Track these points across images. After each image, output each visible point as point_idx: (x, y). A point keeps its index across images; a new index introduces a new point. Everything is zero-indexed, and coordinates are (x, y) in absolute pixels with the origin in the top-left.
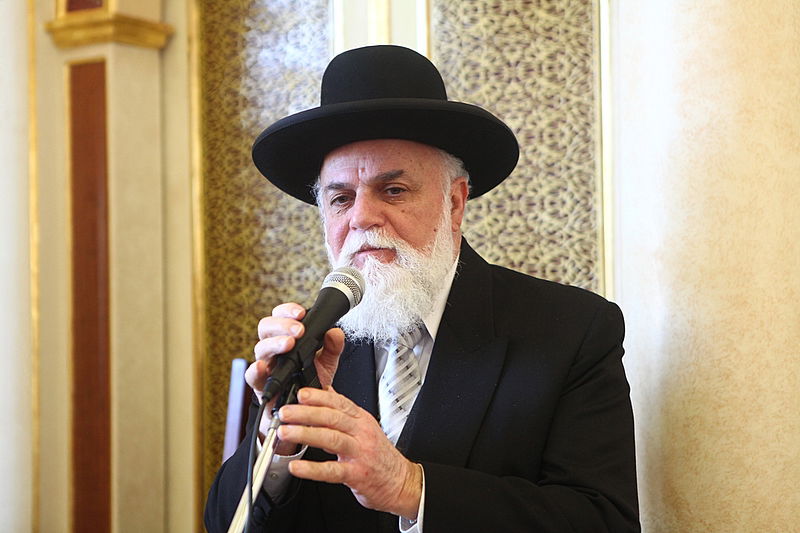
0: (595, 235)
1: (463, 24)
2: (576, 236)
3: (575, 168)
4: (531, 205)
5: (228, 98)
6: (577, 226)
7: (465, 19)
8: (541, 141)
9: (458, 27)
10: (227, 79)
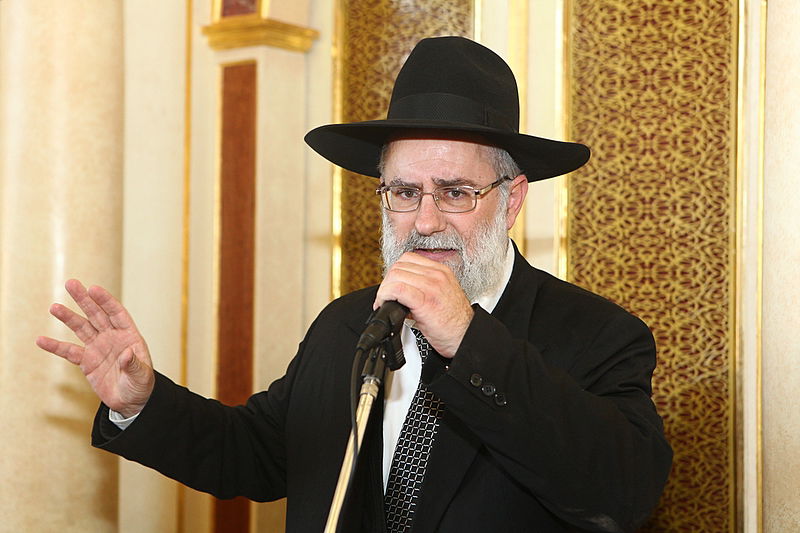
0: (726, 240)
1: (601, 33)
2: (708, 240)
3: (708, 173)
4: (663, 208)
5: (370, 100)
6: (708, 230)
7: (603, 28)
8: (675, 147)
9: (596, 36)
10: (369, 83)
